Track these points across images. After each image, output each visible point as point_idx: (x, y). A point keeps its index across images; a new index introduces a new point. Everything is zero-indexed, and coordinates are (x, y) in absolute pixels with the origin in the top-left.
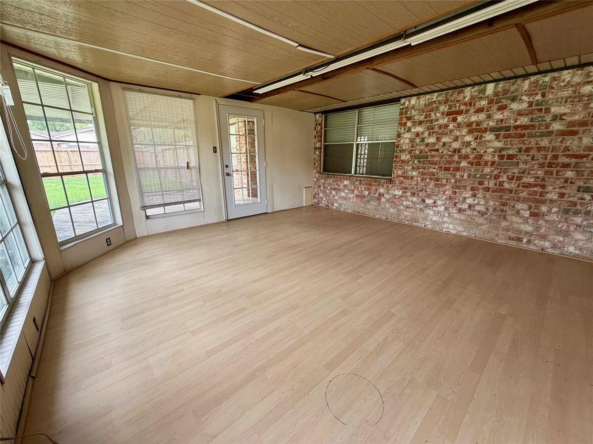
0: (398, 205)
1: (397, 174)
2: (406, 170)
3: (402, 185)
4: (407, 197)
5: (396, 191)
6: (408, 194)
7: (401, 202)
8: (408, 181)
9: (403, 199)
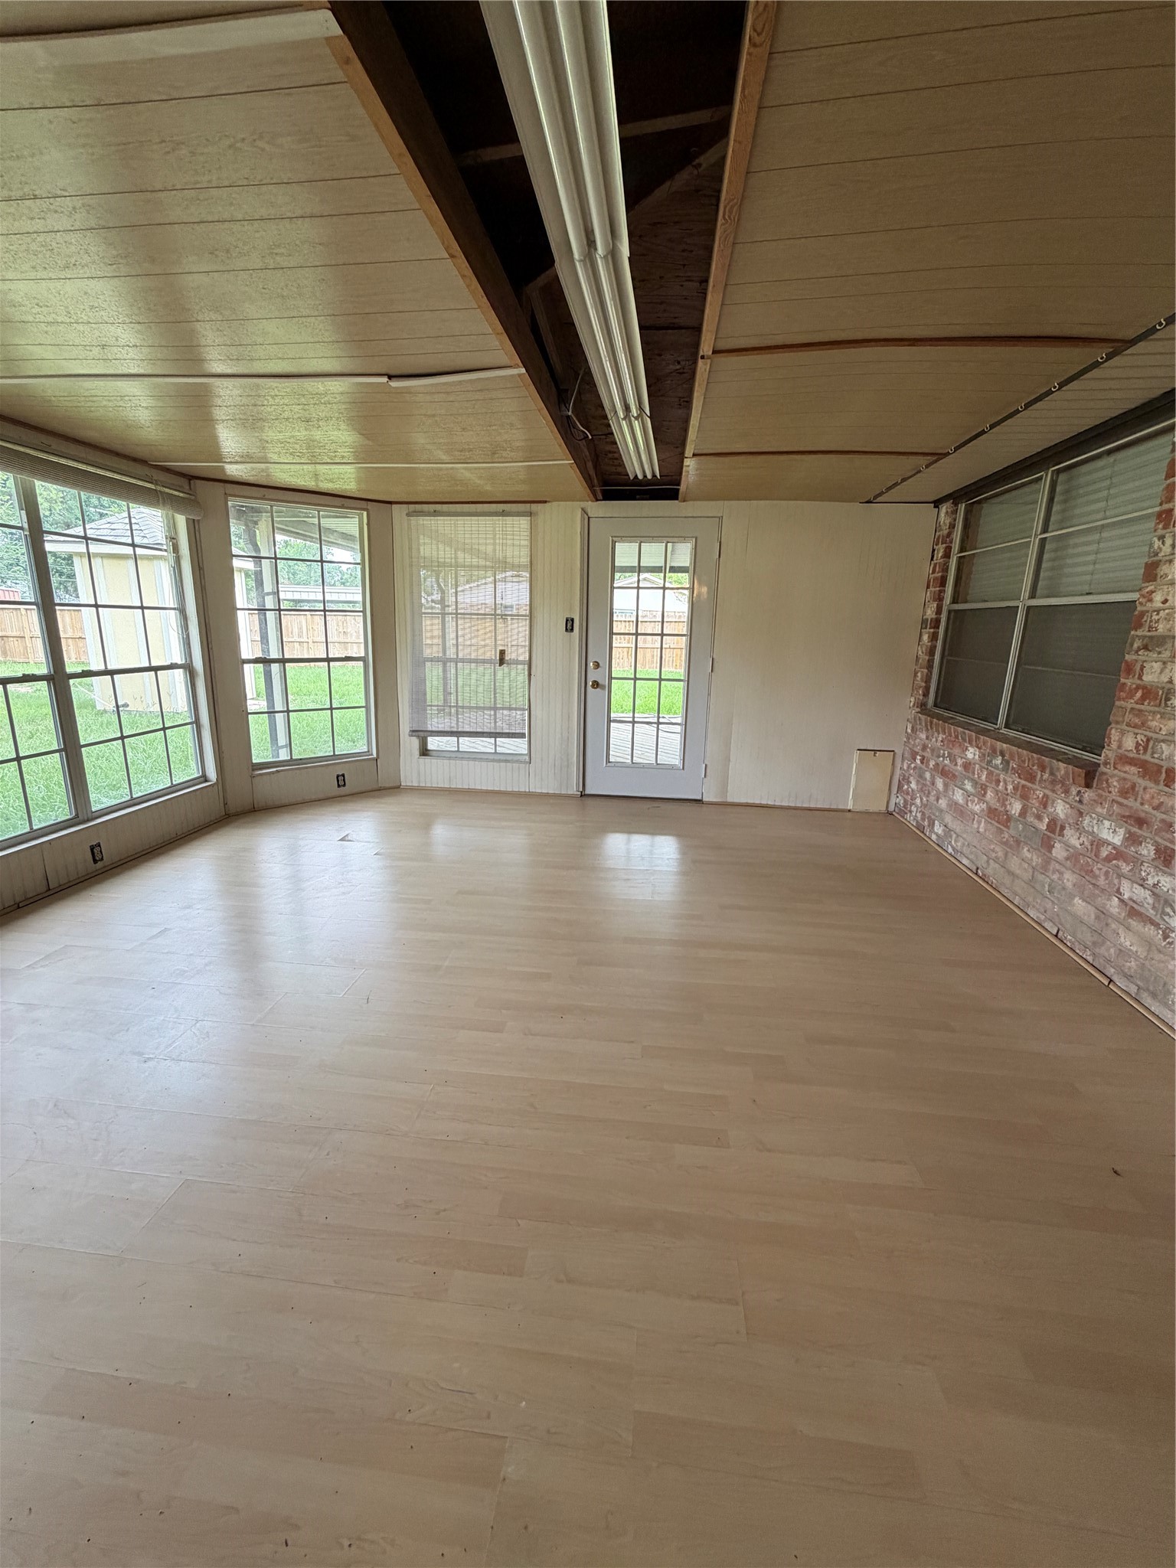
0: (1103, 890)
1: (1119, 747)
2: (1154, 736)
3: (1130, 802)
4: (1137, 862)
5: (1107, 823)
6: (1145, 852)
7: (1116, 881)
8: (1153, 788)
9: (1125, 868)
